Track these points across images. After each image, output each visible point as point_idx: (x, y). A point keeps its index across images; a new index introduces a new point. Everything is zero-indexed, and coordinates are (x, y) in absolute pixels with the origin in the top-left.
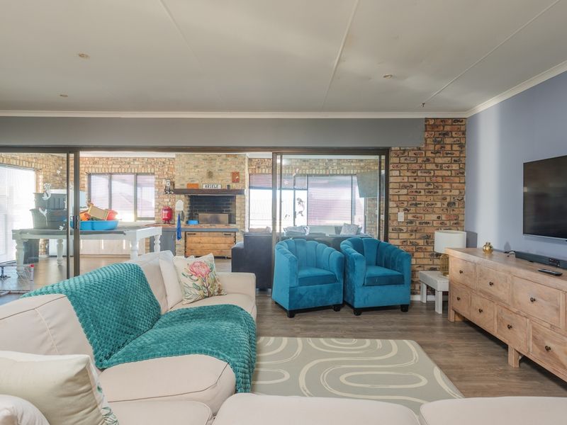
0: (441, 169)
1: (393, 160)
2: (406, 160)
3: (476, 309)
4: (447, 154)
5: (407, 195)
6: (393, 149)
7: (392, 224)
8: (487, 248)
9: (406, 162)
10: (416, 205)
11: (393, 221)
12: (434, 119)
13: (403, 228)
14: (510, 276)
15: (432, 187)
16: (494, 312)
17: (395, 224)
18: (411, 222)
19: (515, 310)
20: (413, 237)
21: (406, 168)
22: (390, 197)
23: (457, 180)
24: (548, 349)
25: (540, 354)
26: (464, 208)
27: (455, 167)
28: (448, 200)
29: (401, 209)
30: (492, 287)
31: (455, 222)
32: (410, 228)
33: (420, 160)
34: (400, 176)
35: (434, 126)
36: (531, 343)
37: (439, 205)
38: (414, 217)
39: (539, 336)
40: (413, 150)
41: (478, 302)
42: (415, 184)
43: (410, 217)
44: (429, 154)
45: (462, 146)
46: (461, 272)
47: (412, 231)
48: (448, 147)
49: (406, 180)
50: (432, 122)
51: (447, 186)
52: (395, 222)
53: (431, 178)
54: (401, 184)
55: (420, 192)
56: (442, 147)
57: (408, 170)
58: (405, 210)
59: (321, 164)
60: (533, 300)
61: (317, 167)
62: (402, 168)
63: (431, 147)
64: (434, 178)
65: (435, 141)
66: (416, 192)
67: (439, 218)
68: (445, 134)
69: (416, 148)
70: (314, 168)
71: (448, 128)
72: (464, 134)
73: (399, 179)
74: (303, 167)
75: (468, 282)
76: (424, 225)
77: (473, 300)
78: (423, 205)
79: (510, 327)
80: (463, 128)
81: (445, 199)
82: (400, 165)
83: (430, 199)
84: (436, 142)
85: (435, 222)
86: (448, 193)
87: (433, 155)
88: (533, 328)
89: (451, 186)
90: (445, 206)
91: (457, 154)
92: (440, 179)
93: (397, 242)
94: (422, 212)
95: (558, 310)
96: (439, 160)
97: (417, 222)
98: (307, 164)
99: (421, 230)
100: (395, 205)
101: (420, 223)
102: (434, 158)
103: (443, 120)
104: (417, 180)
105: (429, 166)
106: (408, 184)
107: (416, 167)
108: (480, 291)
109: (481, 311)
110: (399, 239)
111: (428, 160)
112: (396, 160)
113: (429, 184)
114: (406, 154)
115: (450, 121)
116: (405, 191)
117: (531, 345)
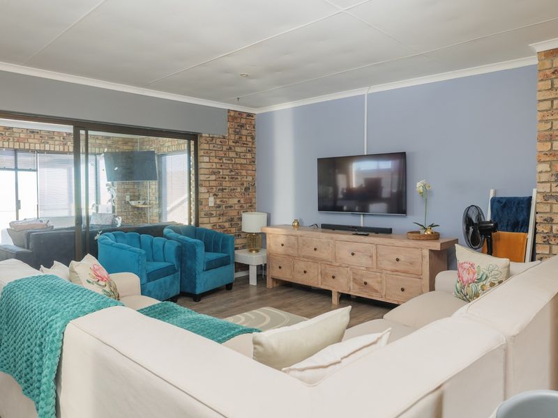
0: (240, 158)
1: (204, 146)
2: (214, 147)
3: (299, 272)
4: (244, 144)
5: (215, 180)
6: (203, 135)
7: (204, 210)
8: (296, 224)
9: (214, 149)
10: (223, 190)
11: (205, 206)
12: (234, 111)
13: (212, 212)
14: (332, 241)
15: (233, 173)
16: (318, 270)
17: (207, 209)
18: (219, 206)
19: (337, 264)
20: (221, 220)
21: (214, 155)
22: (200, 182)
23: (250, 167)
24: (366, 283)
25: (359, 289)
26: (255, 192)
27: (249, 156)
28: (245, 185)
29: (211, 194)
30: (317, 252)
31: (250, 204)
32: (218, 212)
33: (225, 148)
34: (210, 162)
35: (234, 118)
36: (351, 284)
37: (239, 190)
38: (221, 201)
39: (357, 277)
40: (219, 138)
41: (301, 266)
42: (221, 171)
43: (218, 202)
44: (231, 143)
45: (253, 138)
46: (282, 245)
47: (220, 215)
48: (244, 138)
49: (214, 167)
50: (232, 114)
51: (244, 173)
52: (207, 207)
53: (233, 164)
54: (211, 170)
55: (225, 178)
56: (240, 138)
57: (216, 157)
58: (215, 195)
59: (57, 138)
60: (353, 254)
61: (51, 142)
62: (211, 155)
63: (232, 137)
64: (235, 166)
65: (235, 131)
66: (222, 178)
67: (239, 201)
68: (242, 126)
69: (221, 137)
70: (48, 143)
71: (243, 121)
72: (254, 127)
73: (209, 166)
74: (30, 140)
75: (291, 252)
76: (229, 209)
77: (296, 265)
78: (227, 191)
79: (334, 277)
80: (253, 123)
81: (243, 184)
82: (209, 152)
83: (232, 185)
84: (236, 133)
85: (236, 206)
86: (245, 179)
87: (234, 144)
88: (353, 273)
89: (247, 173)
90: (243, 191)
91: (250, 145)
92: (239, 167)
93: (208, 227)
94: (227, 196)
95: (371, 257)
96: (238, 149)
97: (224, 206)
98: (37, 136)
99: (227, 213)
100: (206, 191)
101: (226, 207)
102: (234, 147)
103: (240, 113)
104: (223, 167)
105: (232, 154)
106: (216, 170)
107: (221, 154)
108: (304, 257)
109: (305, 272)
110: (210, 223)
111: (230, 148)
112: (206, 146)
113: (231, 171)
114: (214, 141)
115: (245, 115)
116: (213, 177)
117: (352, 286)
